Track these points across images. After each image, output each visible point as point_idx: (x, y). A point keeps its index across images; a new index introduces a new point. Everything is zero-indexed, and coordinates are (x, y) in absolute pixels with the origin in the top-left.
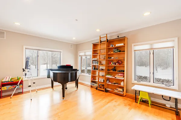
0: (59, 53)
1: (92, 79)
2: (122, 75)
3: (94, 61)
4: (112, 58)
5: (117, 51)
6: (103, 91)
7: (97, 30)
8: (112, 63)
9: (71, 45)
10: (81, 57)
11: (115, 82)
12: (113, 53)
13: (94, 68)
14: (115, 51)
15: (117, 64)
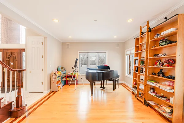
0: (105, 54)
1: (134, 83)
2: (171, 84)
3: (136, 61)
4: (160, 55)
5: (164, 43)
6: (142, 102)
7: (128, 21)
8: (159, 63)
9: (118, 44)
10: (128, 56)
11: (163, 94)
12: (159, 47)
13: (136, 70)
14: (162, 44)
15: (165, 64)
